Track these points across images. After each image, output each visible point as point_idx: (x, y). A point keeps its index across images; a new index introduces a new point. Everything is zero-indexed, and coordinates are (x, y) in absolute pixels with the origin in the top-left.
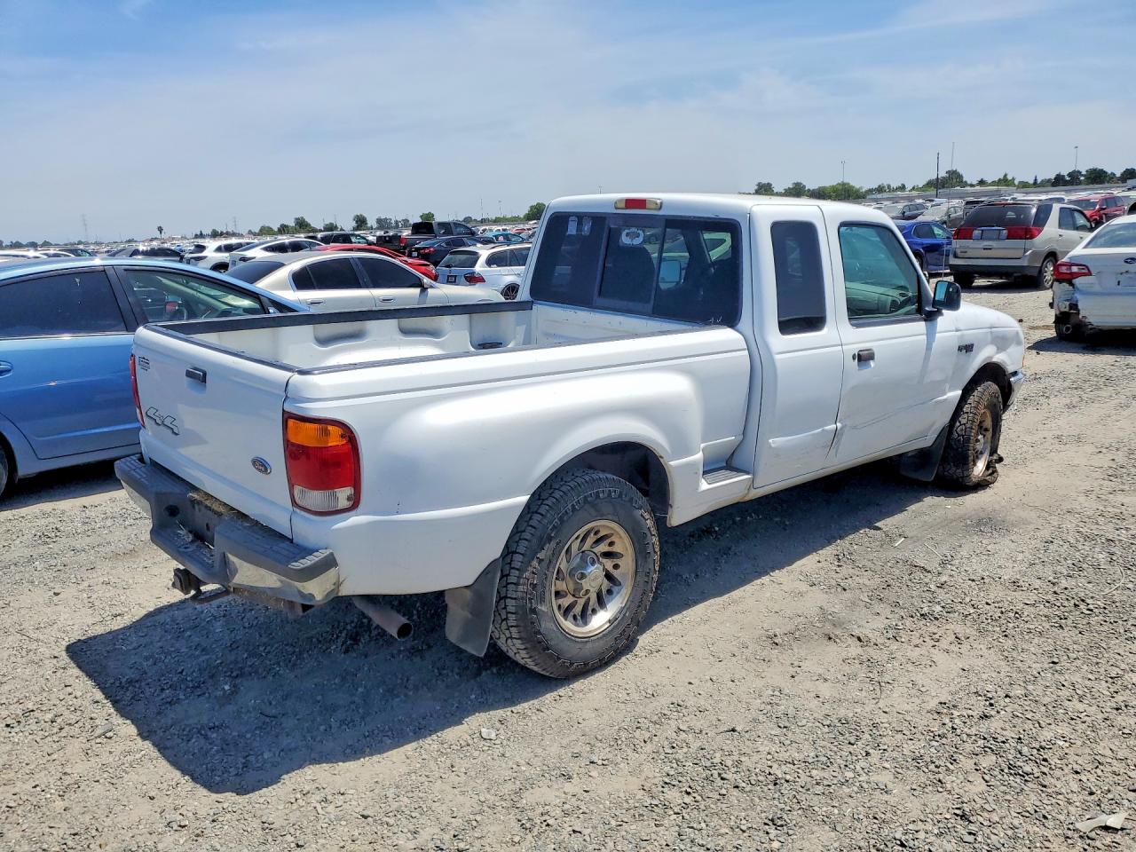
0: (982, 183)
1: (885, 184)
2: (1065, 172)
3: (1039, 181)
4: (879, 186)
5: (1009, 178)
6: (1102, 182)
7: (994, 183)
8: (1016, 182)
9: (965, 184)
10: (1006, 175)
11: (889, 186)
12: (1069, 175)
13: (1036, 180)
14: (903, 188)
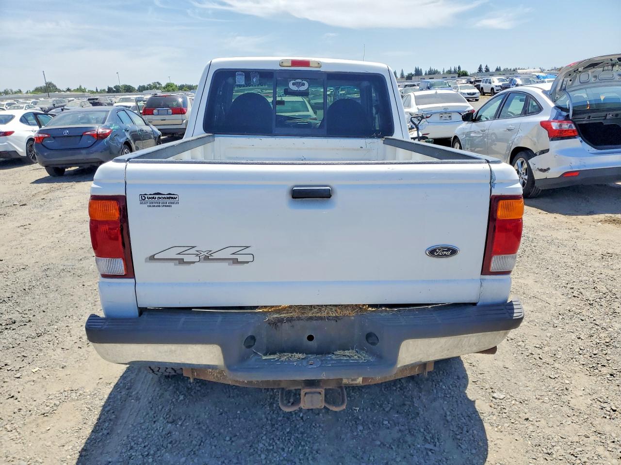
0: (68, 90)
1: (9, 89)
2: (112, 86)
3: (99, 91)
4: (5, 91)
5: (83, 88)
6: (131, 92)
7: (74, 90)
8: (87, 91)
9: (60, 91)
10: (80, 87)
11: (11, 91)
12: (115, 87)
13: (97, 89)
14: (20, 91)
